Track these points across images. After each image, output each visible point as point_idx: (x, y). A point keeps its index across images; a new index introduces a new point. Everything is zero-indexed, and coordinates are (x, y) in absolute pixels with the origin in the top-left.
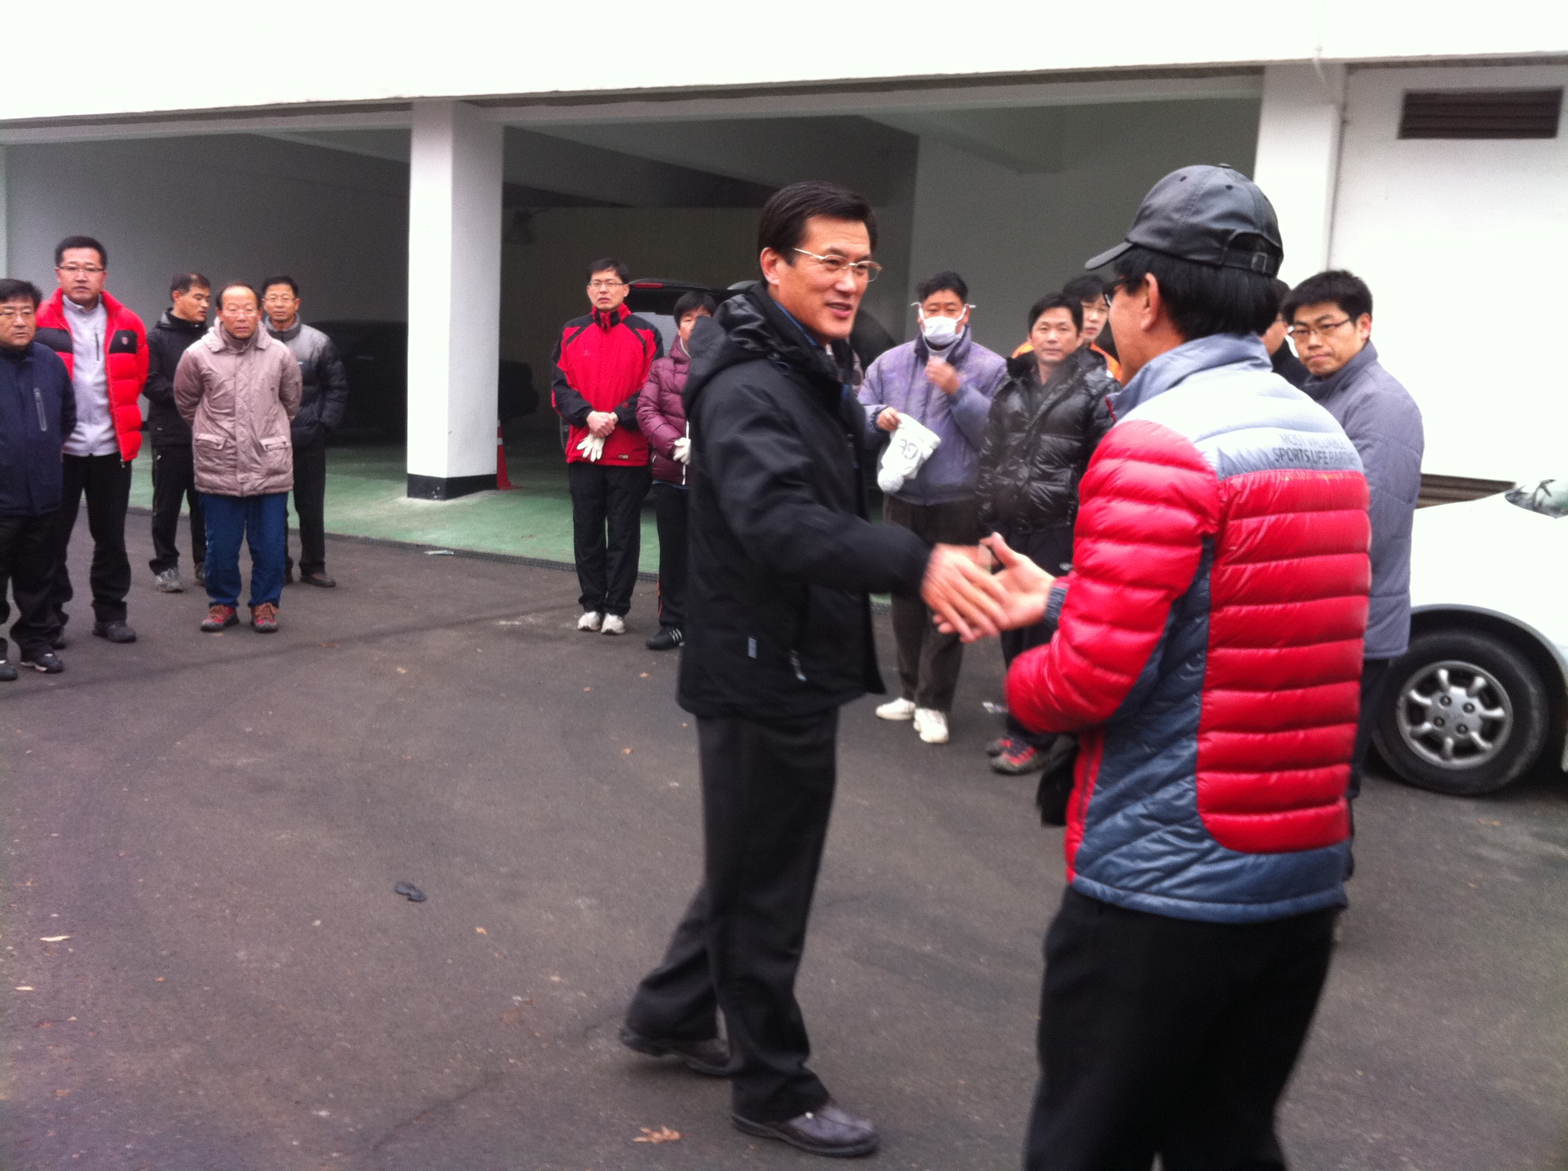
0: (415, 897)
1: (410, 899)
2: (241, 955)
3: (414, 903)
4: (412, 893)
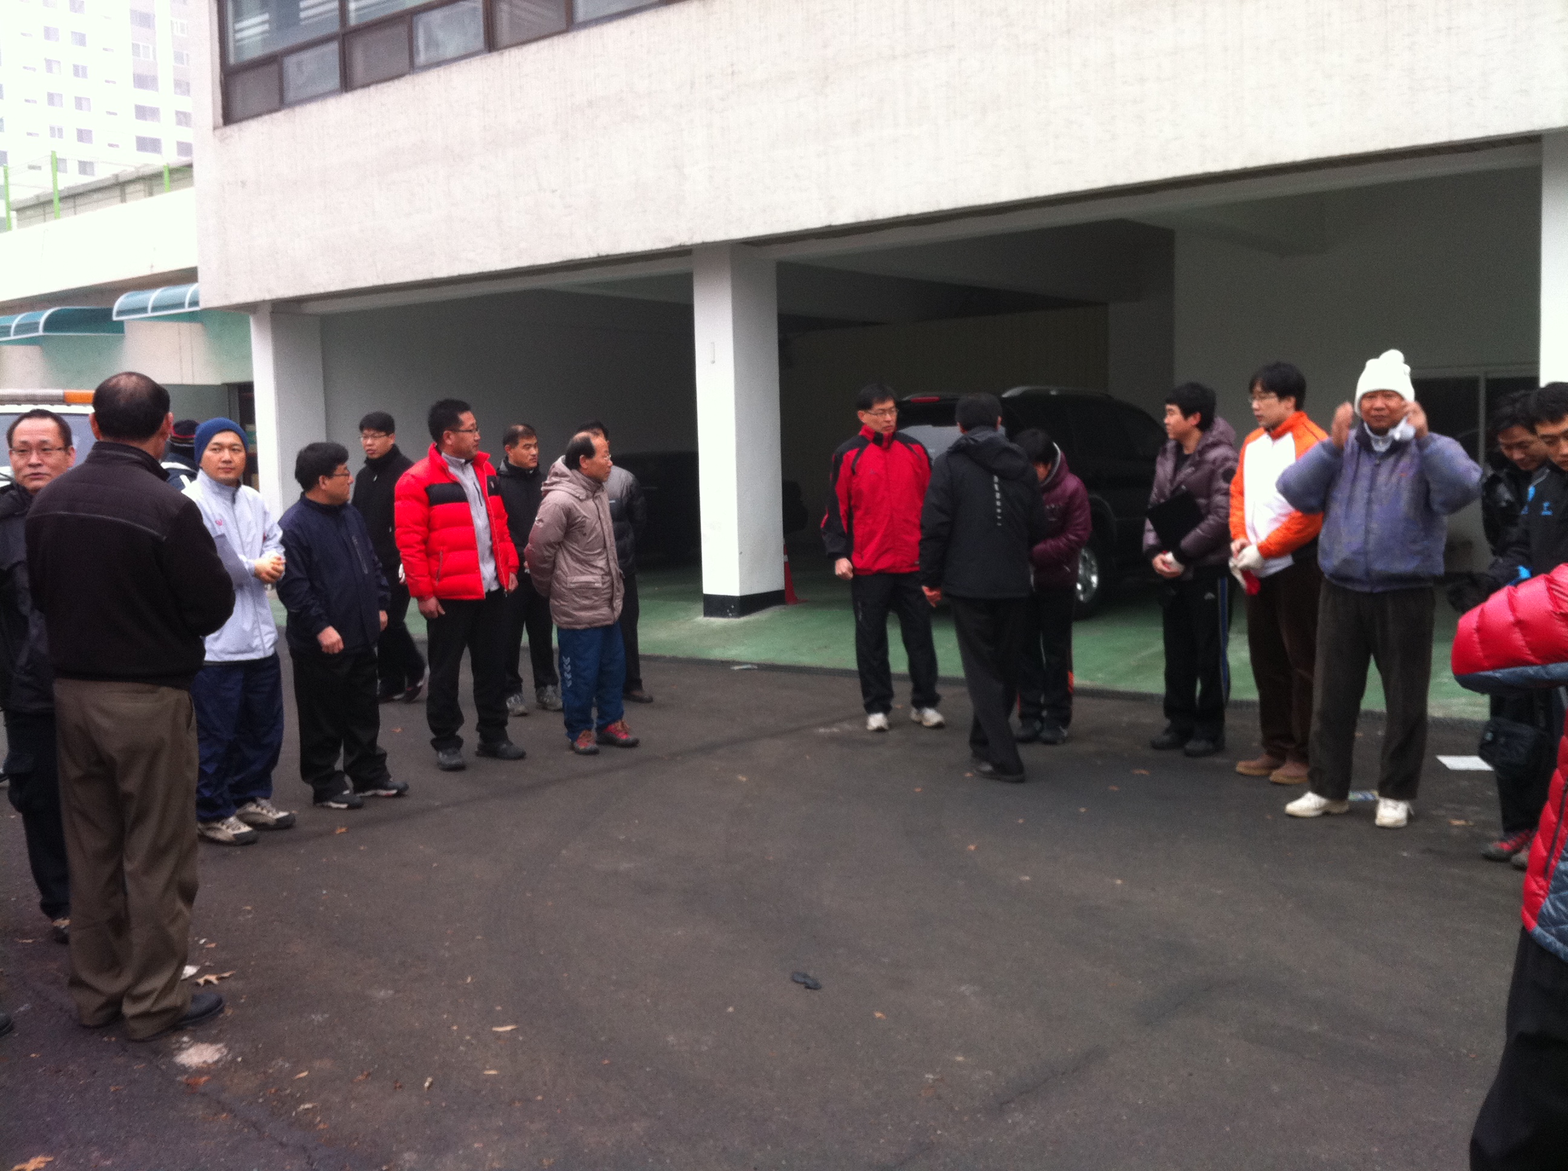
0: (812, 986)
1: (808, 987)
2: (671, 1039)
3: (813, 991)
4: (809, 982)
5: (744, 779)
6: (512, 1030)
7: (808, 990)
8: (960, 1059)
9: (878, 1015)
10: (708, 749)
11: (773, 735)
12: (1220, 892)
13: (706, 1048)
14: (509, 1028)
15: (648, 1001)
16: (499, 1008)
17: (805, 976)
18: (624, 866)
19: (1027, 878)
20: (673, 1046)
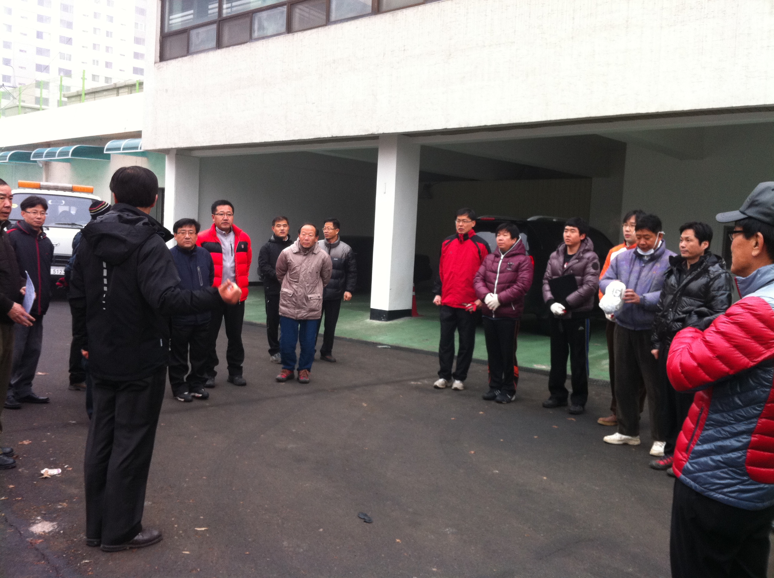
0: (368, 521)
1: (365, 522)
2: (285, 543)
3: (367, 524)
4: (366, 518)
5: (366, 405)
6: (205, 530)
7: (365, 523)
8: (434, 569)
9: (398, 540)
10: (352, 388)
11: (387, 383)
12: (597, 488)
13: (302, 550)
14: (203, 529)
15: (280, 521)
16: (202, 517)
17: (366, 515)
18: (290, 446)
19: (497, 472)
20: (285, 547)
